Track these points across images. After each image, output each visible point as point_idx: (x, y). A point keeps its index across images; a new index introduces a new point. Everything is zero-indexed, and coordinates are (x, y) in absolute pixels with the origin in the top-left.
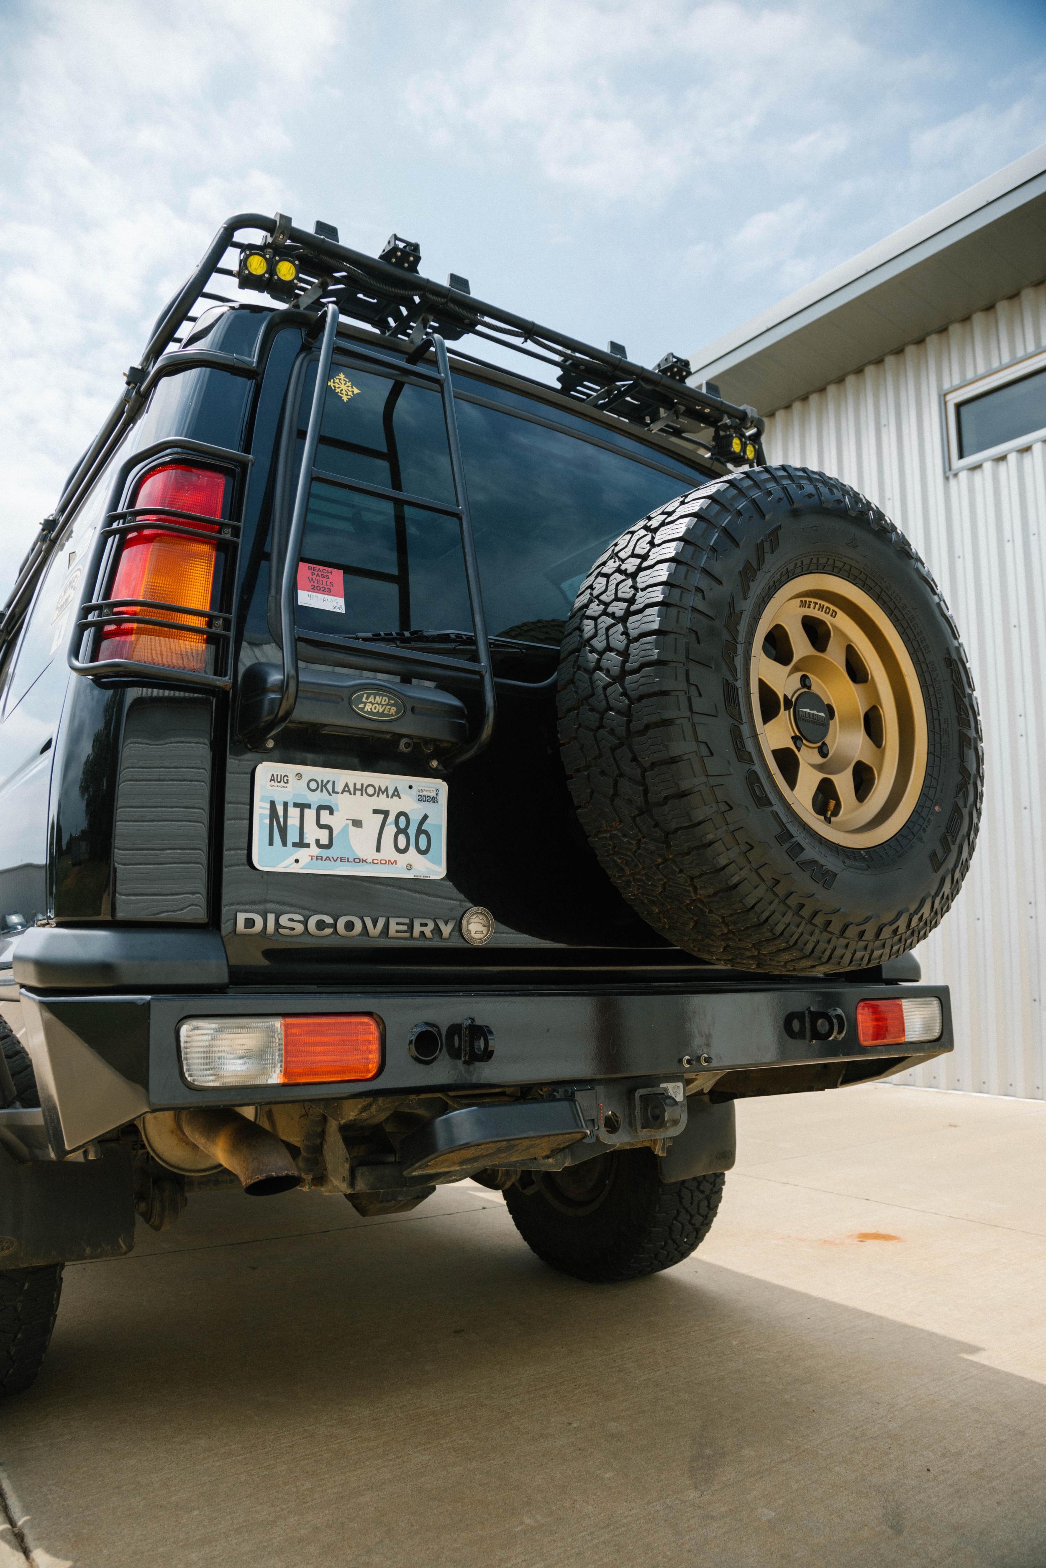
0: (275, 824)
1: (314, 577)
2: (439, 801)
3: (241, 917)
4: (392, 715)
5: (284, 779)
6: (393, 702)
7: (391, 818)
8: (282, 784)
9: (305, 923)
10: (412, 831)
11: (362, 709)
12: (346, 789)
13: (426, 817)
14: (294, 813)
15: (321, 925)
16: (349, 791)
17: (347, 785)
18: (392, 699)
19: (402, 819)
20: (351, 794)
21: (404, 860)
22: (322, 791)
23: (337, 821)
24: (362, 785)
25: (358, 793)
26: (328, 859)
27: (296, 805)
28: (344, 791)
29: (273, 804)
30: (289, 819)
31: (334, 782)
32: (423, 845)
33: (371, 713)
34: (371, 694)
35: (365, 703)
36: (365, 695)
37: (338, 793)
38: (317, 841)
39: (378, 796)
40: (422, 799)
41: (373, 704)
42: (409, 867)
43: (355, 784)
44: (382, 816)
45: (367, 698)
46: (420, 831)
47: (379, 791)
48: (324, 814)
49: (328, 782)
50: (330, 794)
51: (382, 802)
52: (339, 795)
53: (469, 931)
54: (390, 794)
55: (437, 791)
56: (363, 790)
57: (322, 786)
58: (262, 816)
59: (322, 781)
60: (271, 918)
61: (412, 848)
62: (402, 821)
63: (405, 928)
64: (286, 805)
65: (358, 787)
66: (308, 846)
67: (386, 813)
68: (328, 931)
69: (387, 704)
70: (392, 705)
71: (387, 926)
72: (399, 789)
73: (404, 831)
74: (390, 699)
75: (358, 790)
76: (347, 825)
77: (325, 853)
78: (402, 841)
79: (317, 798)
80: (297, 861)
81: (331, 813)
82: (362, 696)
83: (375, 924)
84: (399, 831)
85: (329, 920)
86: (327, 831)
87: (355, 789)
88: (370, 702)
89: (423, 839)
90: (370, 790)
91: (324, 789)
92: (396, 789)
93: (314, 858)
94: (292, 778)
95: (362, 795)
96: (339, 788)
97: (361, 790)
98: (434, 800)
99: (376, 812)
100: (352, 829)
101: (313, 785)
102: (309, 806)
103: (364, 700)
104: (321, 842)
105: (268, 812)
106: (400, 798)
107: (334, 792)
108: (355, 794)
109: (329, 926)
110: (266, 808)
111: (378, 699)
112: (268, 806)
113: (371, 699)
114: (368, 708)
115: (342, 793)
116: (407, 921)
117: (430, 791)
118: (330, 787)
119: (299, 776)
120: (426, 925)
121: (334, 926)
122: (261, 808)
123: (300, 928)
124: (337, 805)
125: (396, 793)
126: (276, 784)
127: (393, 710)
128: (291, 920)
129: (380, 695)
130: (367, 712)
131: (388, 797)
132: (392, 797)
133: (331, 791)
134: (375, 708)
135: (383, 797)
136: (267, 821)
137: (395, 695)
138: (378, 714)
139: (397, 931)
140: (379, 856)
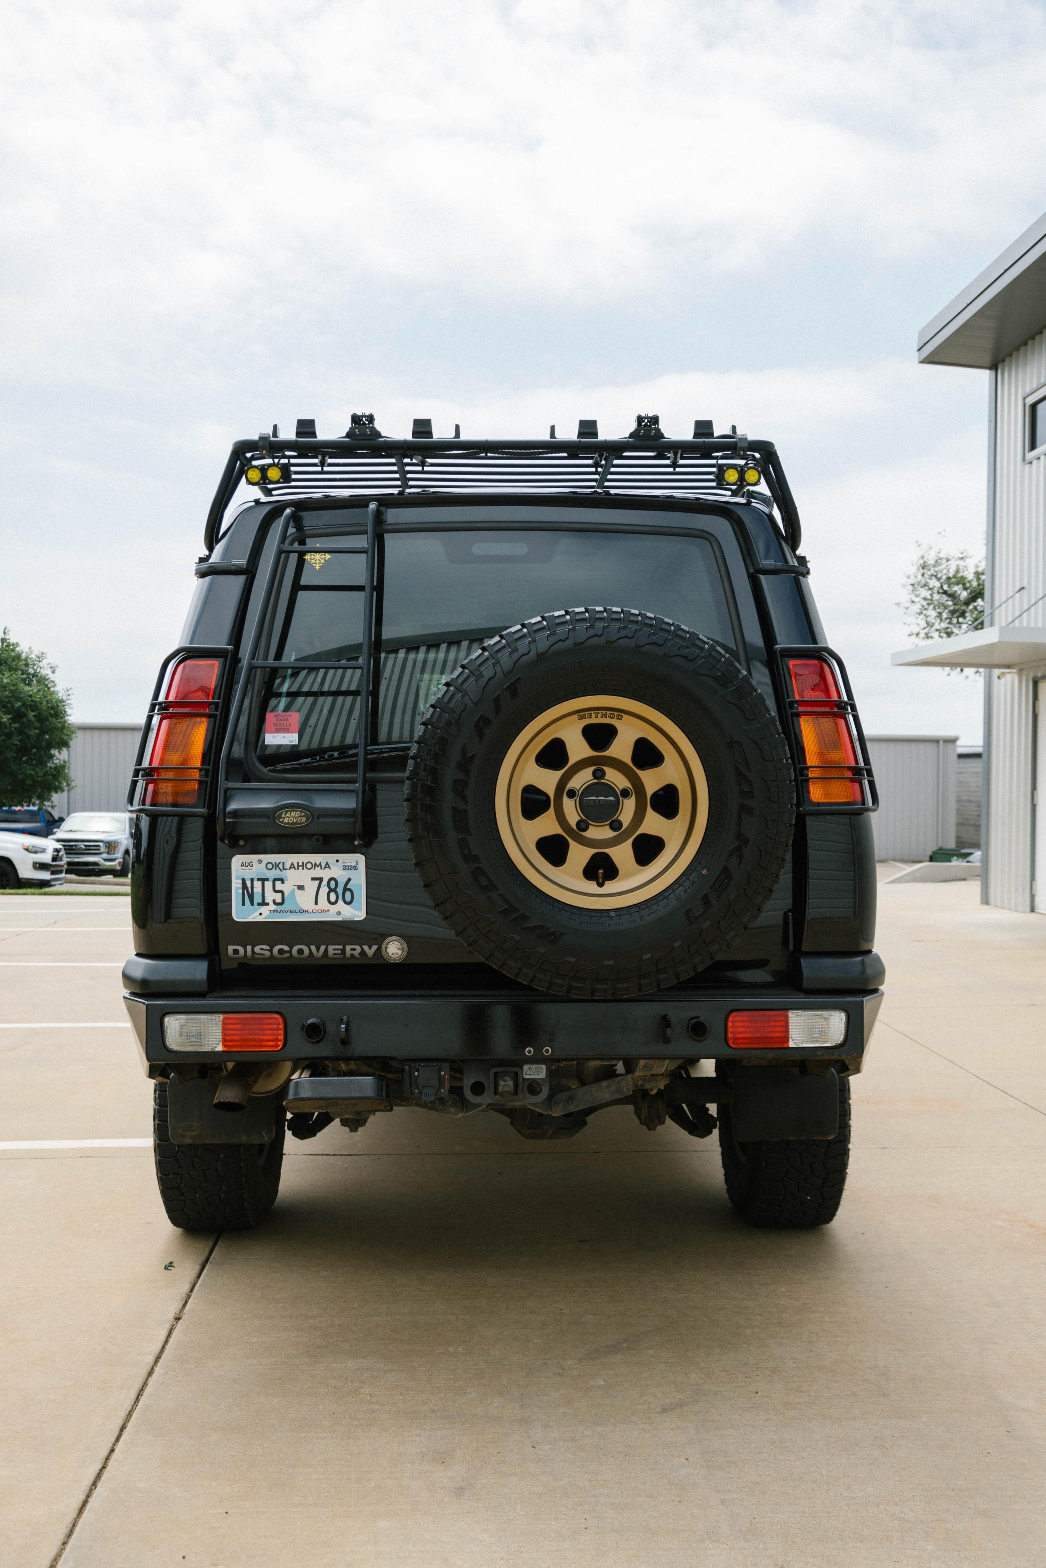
0: (246, 892)
1: (278, 721)
2: (359, 869)
3: (231, 948)
4: (303, 823)
5: (250, 864)
6: (303, 814)
7: (325, 882)
8: (249, 867)
9: (271, 951)
10: (340, 890)
11: (282, 822)
12: (292, 866)
13: (349, 880)
14: (258, 885)
15: (281, 951)
16: (294, 868)
17: (292, 864)
18: (304, 812)
19: (333, 882)
20: (295, 869)
21: (334, 909)
22: (276, 869)
23: (286, 888)
24: (303, 863)
25: (301, 868)
26: (281, 911)
27: (259, 880)
28: (290, 868)
29: (244, 881)
30: (254, 889)
31: (283, 863)
32: (348, 899)
33: (288, 823)
34: (288, 811)
35: (284, 818)
36: (284, 813)
37: (286, 869)
38: (274, 901)
39: (315, 869)
40: (345, 868)
41: (289, 818)
42: (339, 913)
43: (298, 863)
44: (318, 882)
45: (285, 815)
46: (345, 889)
47: (315, 866)
48: (278, 883)
49: (280, 863)
50: (281, 871)
51: (318, 873)
52: (288, 871)
53: (387, 953)
54: (323, 866)
55: (357, 862)
56: (304, 866)
57: (276, 866)
58: (237, 889)
59: (276, 863)
60: (249, 948)
61: (340, 901)
62: (333, 883)
63: (339, 952)
64: (252, 880)
65: (301, 864)
66: (268, 904)
67: (321, 880)
68: (288, 955)
69: (300, 816)
70: (302, 816)
71: (326, 950)
72: (329, 863)
73: (334, 890)
74: (301, 812)
75: (301, 866)
76: (294, 889)
77: (279, 908)
78: (333, 897)
79: (272, 874)
80: (261, 914)
81: (283, 882)
82: (282, 813)
83: (318, 949)
84: (331, 890)
85: (286, 948)
86: (281, 894)
87: (298, 866)
88: (287, 817)
89: (348, 894)
90: (309, 866)
91: (277, 868)
92: (327, 863)
93: (272, 912)
94: (255, 863)
95: (303, 869)
96: (287, 866)
97: (303, 866)
98: (355, 868)
99: (313, 879)
100: (298, 892)
101: (270, 866)
102: (267, 879)
103: (283, 816)
104: (277, 902)
105: (240, 886)
106: (330, 869)
107: (284, 869)
108: (298, 869)
109: (287, 952)
110: (239, 884)
111: (293, 814)
112: (241, 882)
113: (288, 815)
114: (286, 820)
115: (290, 869)
116: (341, 947)
117: (352, 862)
118: (281, 866)
119: (260, 861)
120: (355, 949)
121: (290, 952)
122: (236, 883)
123: (268, 954)
124: (286, 877)
125: (327, 866)
126: (245, 868)
127: (304, 819)
128: (261, 949)
129: (294, 811)
130: (286, 823)
131: (321, 869)
132: (324, 869)
133: (282, 868)
134: (291, 820)
135: (318, 869)
136: (240, 891)
137: (305, 809)
138: (293, 823)
139: (334, 954)
140: (317, 908)
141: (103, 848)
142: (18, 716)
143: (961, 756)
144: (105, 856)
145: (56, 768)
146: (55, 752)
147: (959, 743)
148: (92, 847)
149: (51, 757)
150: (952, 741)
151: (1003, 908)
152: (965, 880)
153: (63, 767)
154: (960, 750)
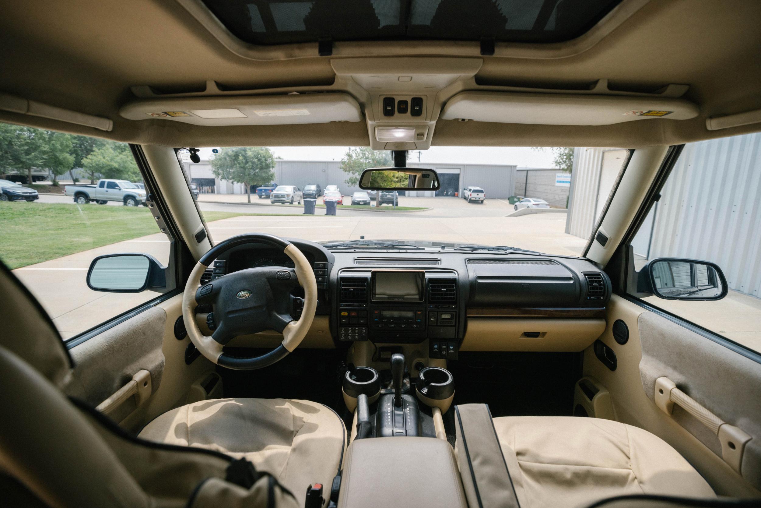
141: (286, 196)
142: (259, 160)
143: (518, 171)
144: (286, 198)
145: (272, 174)
146: (271, 169)
147: (517, 167)
148: (283, 196)
149: (270, 171)
150: (515, 167)
151: (576, 236)
152: (536, 213)
153: (274, 174)
154: (517, 169)
